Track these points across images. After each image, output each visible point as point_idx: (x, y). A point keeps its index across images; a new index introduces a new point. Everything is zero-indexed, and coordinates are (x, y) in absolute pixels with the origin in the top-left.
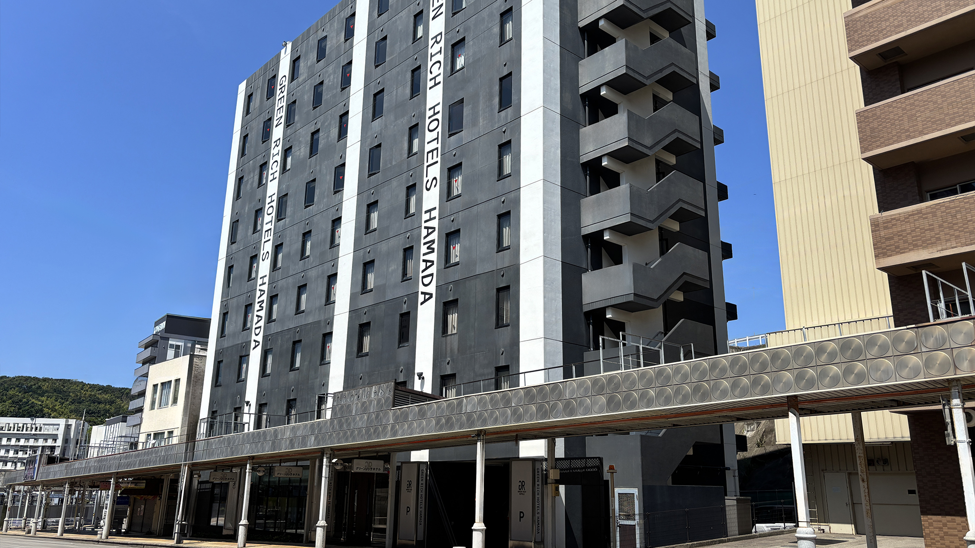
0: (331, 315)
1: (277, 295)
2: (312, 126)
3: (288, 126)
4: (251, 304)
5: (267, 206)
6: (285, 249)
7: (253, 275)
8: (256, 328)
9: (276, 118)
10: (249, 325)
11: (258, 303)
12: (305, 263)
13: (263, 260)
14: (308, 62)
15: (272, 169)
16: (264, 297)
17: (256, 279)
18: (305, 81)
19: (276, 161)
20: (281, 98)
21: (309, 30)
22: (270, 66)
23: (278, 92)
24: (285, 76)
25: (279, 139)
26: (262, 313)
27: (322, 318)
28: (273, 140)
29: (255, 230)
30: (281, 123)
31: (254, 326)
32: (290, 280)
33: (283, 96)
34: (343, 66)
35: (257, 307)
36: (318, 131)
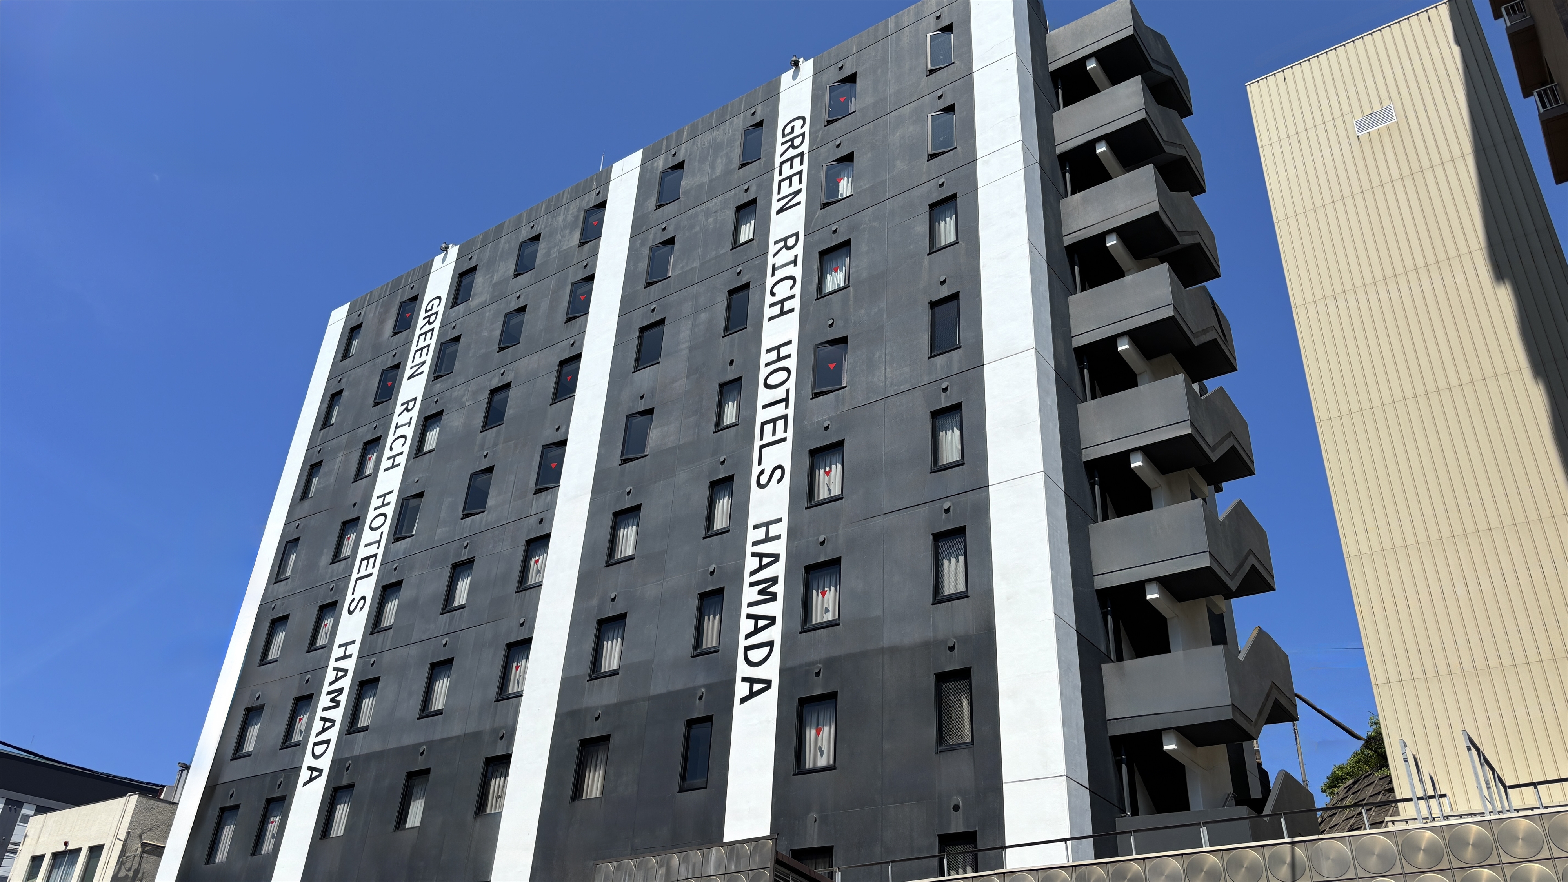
0: (510, 722)
1: (377, 680)
2: (494, 377)
3: (436, 378)
4: (310, 696)
5: (371, 514)
6: (406, 592)
7: (321, 641)
8: (316, 744)
9: (409, 364)
10: (297, 737)
11: (329, 693)
12: (453, 618)
13: (350, 612)
14: (493, 276)
15: (391, 449)
16: (346, 683)
17: (328, 647)
18: (484, 305)
19: (404, 436)
20: (425, 333)
21: (499, 228)
22: (407, 280)
23: (421, 322)
24: (439, 298)
25: (415, 399)
26: (337, 715)
27: (487, 726)
28: (401, 400)
29: (336, 557)
30: (422, 373)
31: (313, 739)
32: (414, 650)
33: (432, 330)
34: (573, 283)
35: (324, 701)
36: (507, 386)
